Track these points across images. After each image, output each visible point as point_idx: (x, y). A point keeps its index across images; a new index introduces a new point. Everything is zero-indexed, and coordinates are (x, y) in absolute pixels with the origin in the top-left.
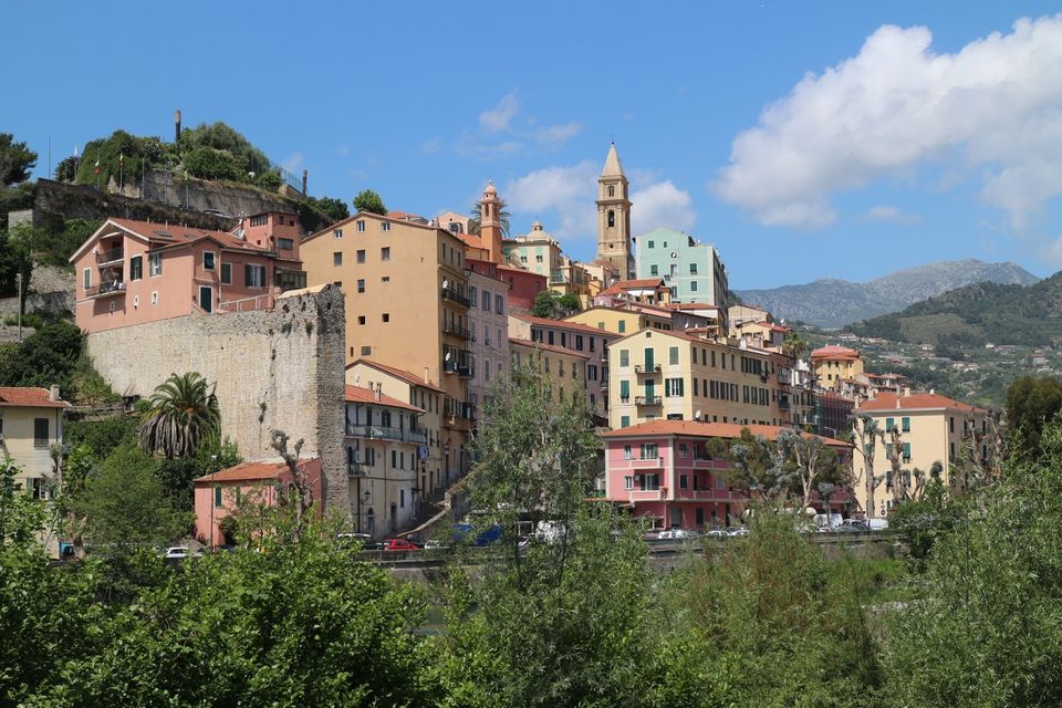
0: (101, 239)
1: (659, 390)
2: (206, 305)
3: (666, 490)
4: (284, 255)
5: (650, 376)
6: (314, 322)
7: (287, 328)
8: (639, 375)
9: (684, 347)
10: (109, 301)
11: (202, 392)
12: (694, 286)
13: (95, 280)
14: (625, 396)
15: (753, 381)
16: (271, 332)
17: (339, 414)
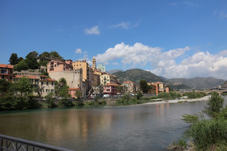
0: (51, 62)
1: (106, 81)
2: (64, 70)
3: (110, 91)
4: (71, 65)
5: (105, 79)
6: (79, 72)
7: (76, 73)
8: (104, 79)
9: (109, 76)
10: (52, 69)
11: (64, 80)
12: (103, 70)
13: (50, 67)
14: (102, 81)
15: (114, 80)
16: (74, 73)
17: (82, 83)
